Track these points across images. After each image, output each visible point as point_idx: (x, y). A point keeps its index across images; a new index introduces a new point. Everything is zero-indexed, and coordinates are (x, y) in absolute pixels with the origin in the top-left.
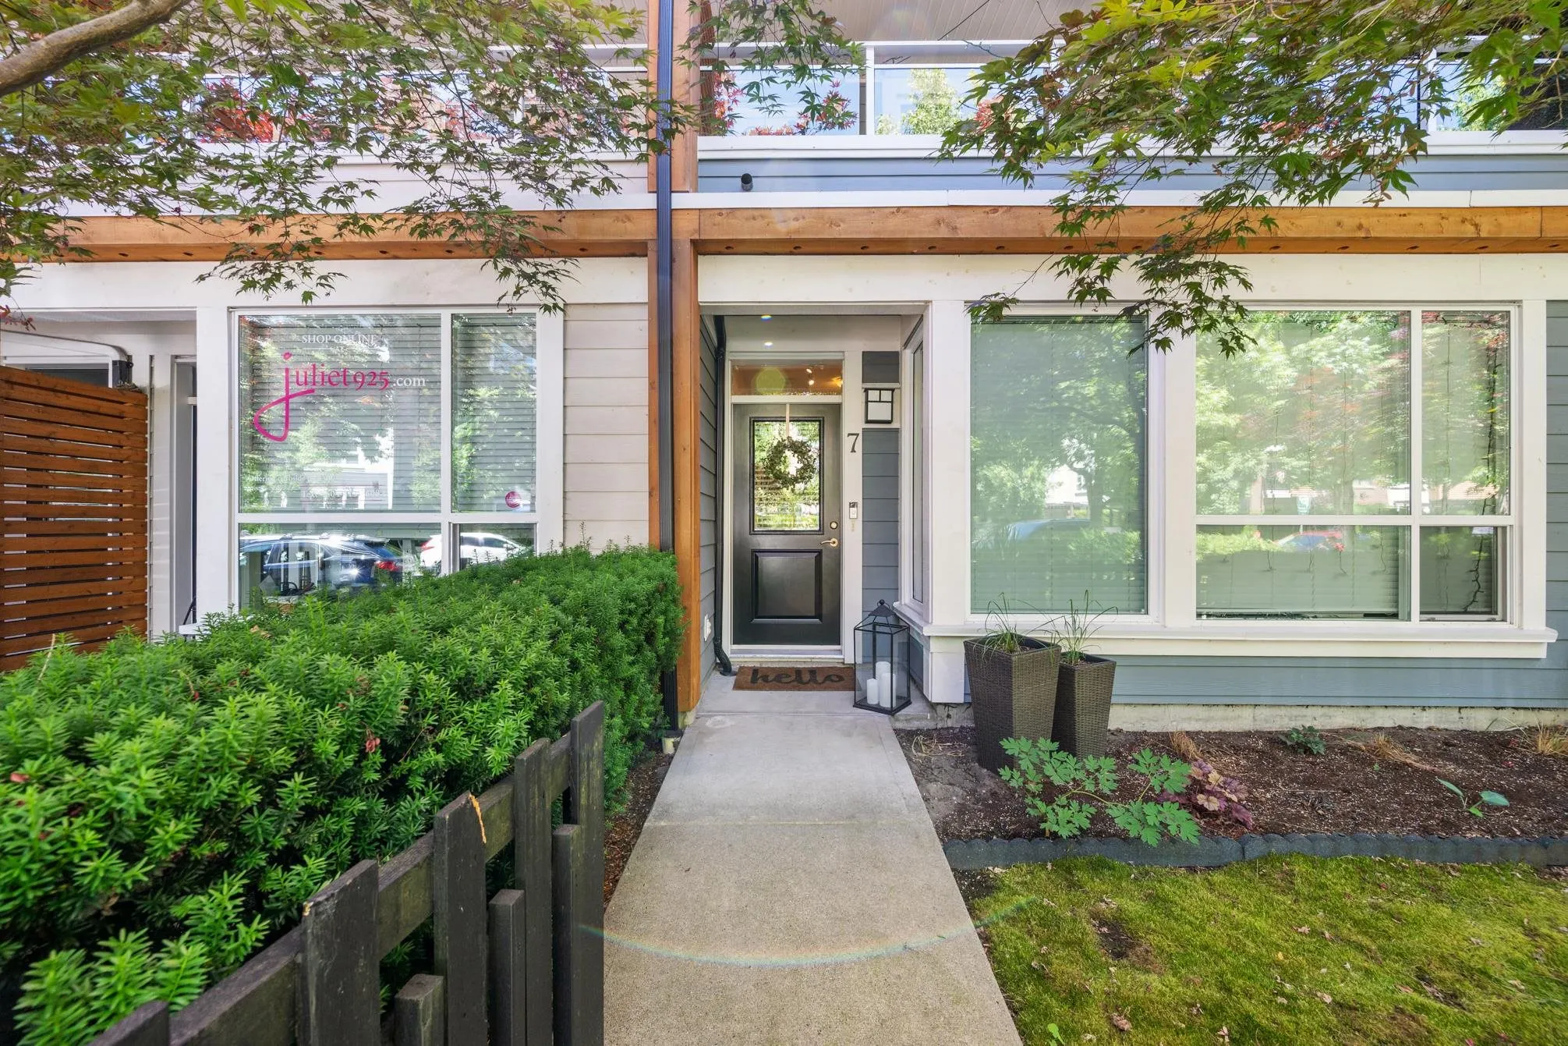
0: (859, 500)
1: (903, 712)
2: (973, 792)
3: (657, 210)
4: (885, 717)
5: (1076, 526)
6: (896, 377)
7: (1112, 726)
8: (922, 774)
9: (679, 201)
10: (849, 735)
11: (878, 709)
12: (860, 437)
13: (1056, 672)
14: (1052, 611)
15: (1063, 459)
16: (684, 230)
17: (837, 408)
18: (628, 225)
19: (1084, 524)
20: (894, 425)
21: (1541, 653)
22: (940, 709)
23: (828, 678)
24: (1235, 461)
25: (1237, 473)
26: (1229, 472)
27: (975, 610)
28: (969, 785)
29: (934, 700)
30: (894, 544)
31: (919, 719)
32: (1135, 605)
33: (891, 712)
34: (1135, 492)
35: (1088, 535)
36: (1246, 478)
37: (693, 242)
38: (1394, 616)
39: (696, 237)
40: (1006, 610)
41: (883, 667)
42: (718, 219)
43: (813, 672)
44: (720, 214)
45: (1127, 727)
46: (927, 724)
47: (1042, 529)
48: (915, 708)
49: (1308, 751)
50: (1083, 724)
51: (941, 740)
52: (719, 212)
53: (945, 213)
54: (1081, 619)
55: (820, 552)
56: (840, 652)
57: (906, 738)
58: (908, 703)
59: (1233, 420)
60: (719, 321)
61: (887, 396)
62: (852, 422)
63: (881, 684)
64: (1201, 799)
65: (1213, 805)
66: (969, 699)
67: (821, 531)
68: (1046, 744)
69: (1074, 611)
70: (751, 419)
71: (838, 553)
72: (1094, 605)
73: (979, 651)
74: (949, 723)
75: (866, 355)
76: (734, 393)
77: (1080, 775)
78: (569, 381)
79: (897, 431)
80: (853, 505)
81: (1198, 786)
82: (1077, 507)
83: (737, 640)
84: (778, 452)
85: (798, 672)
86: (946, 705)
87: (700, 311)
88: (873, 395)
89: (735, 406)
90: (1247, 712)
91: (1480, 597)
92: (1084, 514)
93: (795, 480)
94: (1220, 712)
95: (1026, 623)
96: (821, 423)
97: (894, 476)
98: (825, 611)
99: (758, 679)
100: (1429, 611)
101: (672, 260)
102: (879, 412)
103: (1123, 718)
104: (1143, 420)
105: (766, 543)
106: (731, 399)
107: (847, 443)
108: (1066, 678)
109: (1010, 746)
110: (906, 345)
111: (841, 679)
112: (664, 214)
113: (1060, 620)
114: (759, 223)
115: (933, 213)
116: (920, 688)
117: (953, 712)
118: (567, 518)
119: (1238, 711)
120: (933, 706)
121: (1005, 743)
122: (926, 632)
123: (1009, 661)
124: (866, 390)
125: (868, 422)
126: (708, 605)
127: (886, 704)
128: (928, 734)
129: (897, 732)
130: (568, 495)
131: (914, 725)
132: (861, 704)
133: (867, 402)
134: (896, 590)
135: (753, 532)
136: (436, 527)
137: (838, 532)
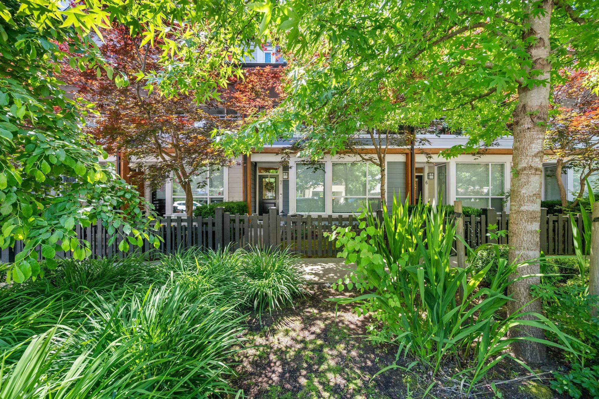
0: (282, 193)
6: (288, 171)
12: (282, 181)
17: (278, 176)
27: (297, 212)
55: (275, 203)
60: (255, 163)
61: (287, 174)
62: (281, 179)
67: (275, 199)
70: (261, 177)
71: (278, 203)
75: (282, 166)
78: (229, 174)
79: (288, 180)
84: (267, 184)
87: (252, 163)
88: (284, 174)
93: (270, 189)
96: (275, 179)
102: (285, 177)
105: (265, 201)
106: (258, 174)
107: (280, 182)
118: (229, 197)
125: (283, 179)
126: (253, 212)
130: (229, 193)
135: (262, 199)
136: (207, 198)
137: (278, 199)
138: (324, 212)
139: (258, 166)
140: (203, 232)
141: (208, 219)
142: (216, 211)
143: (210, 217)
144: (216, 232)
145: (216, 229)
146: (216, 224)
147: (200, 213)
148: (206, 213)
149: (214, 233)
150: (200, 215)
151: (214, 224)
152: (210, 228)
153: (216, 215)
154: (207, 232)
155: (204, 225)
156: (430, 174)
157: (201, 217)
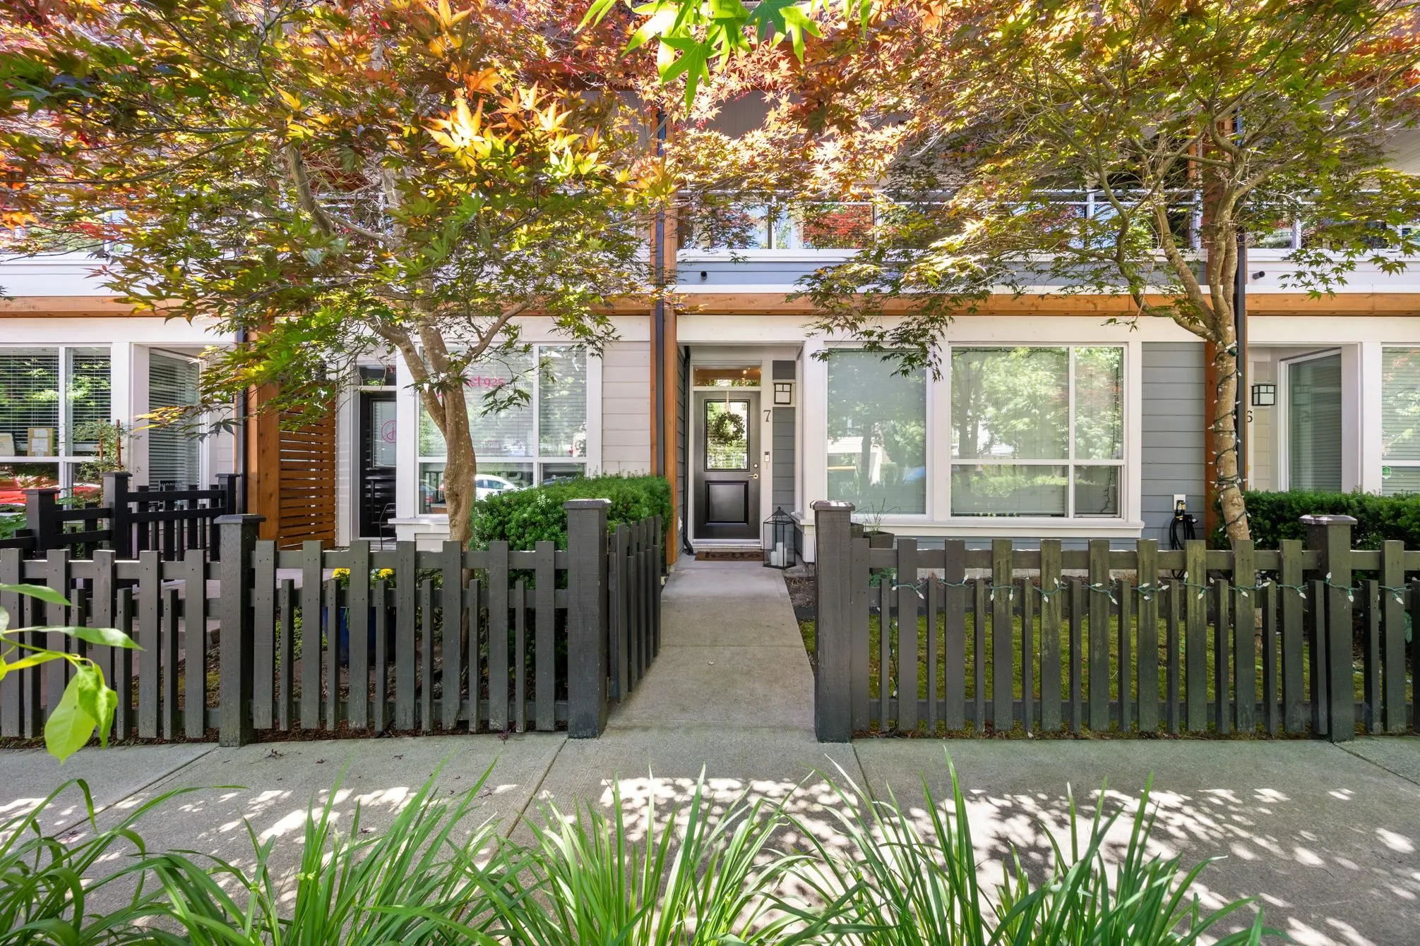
0: (771, 450)
1: (790, 569)
4: (779, 571)
6: (792, 377)
8: (793, 593)
11: (776, 567)
12: (771, 412)
14: (873, 512)
16: (670, 304)
17: (758, 393)
20: (791, 406)
21: (1138, 535)
23: (751, 556)
29: (806, 562)
30: (792, 477)
31: (798, 572)
32: (920, 509)
33: (783, 568)
37: (676, 310)
38: (1062, 515)
39: (677, 308)
41: (781, 547)
42: (688, 298)
43: (742, 553)
46: (804, 575)
48: (796, 566)
51: (808, 580)
52: (692, 295)
54: (883, 516)
55: (747, 482)
56: (760, 540)
57: (788, 581)
58: (794, 565)
60: (687, 349)
61: (787, 388)
62: (767, 403)
63: (779, 555)
67: (748, 470)
70: (706, 401)
71: (758, 483)
75: (775, 362)
76: (696, 385)
78: (605, 385)
79: (793, 411)
80: (767, 453)
83: (696, 536)
84: (722, 419)
85: (733, 554)
87: (678, 345)
88: (779, 387)
89: (695, 392)
91: (1110, 505)
93: (733, 438)
96: (748, 402)
97: (792, 436)
98: (751, 518)
99: (709, 556)
100: (1078, 512)
101: (665, 321)
102: (783, 397)
105: (714, 476)
106: (693, 388)
107: (764, 416)
110: (796, 359)
111: (758, 556)
113: (871, 516)
114: (711, 301)
116: (801, 556)
122: (802, 523)
124: (775, 383)
125: (776, 403)
126: (680, 511)
127: (781, 565)
128: (800, 579)
129: (784, 577)
130: (604, 448)
131: (795, 575)
132: (768, 565)
133: (775, 391)
134: (793, 504)
135: (706, 469)
136: (531, 465)
137: (758, 470)
138: (924, 512)
139: (697, 360)
140: (512, 613)
141: (538, 556)
142: (571, 520)
143: (546, 545)
144: (571, 617)
145: (569, 598)
146: (571, 577)
147: (501, 523)
148: (525, 524)
149: (561, 616)
150: (503, 536)
151: (560, 578)
152: (544, 598)
153: (570, 536)
154: (530, 615)
155: (519, 584)
156: (1263, 389)
157: (504, 544)
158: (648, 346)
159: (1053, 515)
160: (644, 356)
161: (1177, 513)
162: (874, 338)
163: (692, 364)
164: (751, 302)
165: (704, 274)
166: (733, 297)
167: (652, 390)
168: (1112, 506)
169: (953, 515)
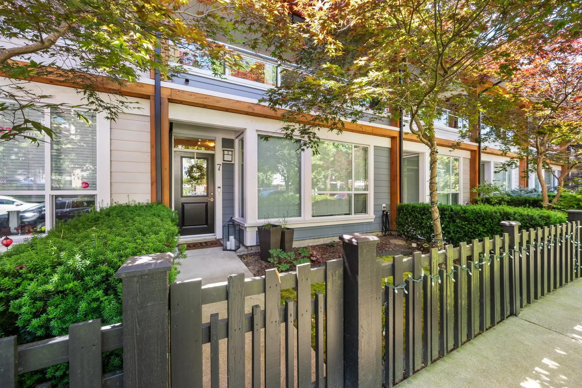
0: (221, 186)
1: (239, 250)
2: (261, 267)
3: (155, 86)
4: (233, 252)
5: (282, 192)
6: (233, 147)
7: (293, 247)
8: (247, 264)
9: (163, 84)
10: (224, 258)
11: (231, 250)
12: (221, 166)
13: (281, 232)
14: (278, 217)
15: (278, 171)
16: (165, 94)
17: (213, 155)
18: (142, 88)
19: (284, 192)
20: (233, 162)
21: (373, 220)
22: (249, 248)
23: (212, 244)
24: (323, 173)
25: (324, 176)
26: (322, 177)
27: (259, 218)
28: (259, 265)
29: (248, 245)
30: (232, 200)
31: (243, 251)
32: (298, 215)
33: (235, 251)
34: (298, 182)
35: (286, 195)
36: (326, 177)
37: (168, 99)
38: (349, 214)
39: (170, 97)
40: (268, 218)
41: (232, 238)
42: (178, 93)
43: (206, 243)
44: (179, 92)
45: (297, 247)
46: (246, 252)
47: (272, 194)
48: (242, 248)
49: (333, 246)
50: (287, 245)
51: (250, 256)
52: (179, 91)
53: (251, 105)
54: (286, 219)
55: (207, 203)
56: (215, 235)
57: (241, 257)
58: (239, 248)
59: (321, 163)
60: (171, 124)
61: (230, 153)
62: (218, 160)
63: (231, 243)
64: (312, 258)
65: (314, 259)
66: (259, 244)
67: (207, 196)
68: (279, 250)
69: (285, 217)
70: (181, 156)
71: (214, 203)
72: (289, 215)
73: (262, 229)
74: (252, 252)
75: (223, 139)
76: (175, 147)
77: (287, 257)
78: (112, 141)
79: (233, 164)
80: (219, 188)
81: (312, 255)
82: (281, 186)
84: (191, 169)
85: (201, 243)
86: (251, 246)
87: (169, 121)
88: (226, 152)
89: (175, 151)
90: (322, 240)
92: (284, 188)
93: (198, 179)
94: (316, 240)
95: (273, 221)
96: (208, 160)
97: (232, 178)
98: (209, 222)
100: (356, 212)
101: (161, 104)
102: (228, 158)
103: (296, 244)
104: (300, 163)
105: (187, 200)
106: (174, 149)
107: (217, 167)
108: (283, 234)
109: (271, 251)
110: (236, 138)
111: (216, 244)
112: (157, 88)
113: (281, 220)
114: (193, 97)
115: (248, 104)
116: (243, 243)
117: (253, 248)
118: (112, 192)
119: (320, 239)
120: (247, 247)
121: (270, 251)
122: (245, 226)
123: (270, 230)
124: (224, 151)
125: (224, 161)
127: (233, 248)
128: (246, 255)
129: (238, 256)
130: (112, 184)
131: (242, 254)
132: (225, 249)
133: (224, 154)
134: (233, 214)
135: (182, 196)
137: (214, 197)
138: (300, 216)
139: (178, 133)
158: (149, 119)
159: (345, 214)
160: (146, 125)
161: (383, 211)
162: (289, 132)
163: (173, 134)
164: (218, 102)
165: (187, 81)
166: (207, 97)
167: (152, 147)
168: (364, 209)
169: (313, 216)
